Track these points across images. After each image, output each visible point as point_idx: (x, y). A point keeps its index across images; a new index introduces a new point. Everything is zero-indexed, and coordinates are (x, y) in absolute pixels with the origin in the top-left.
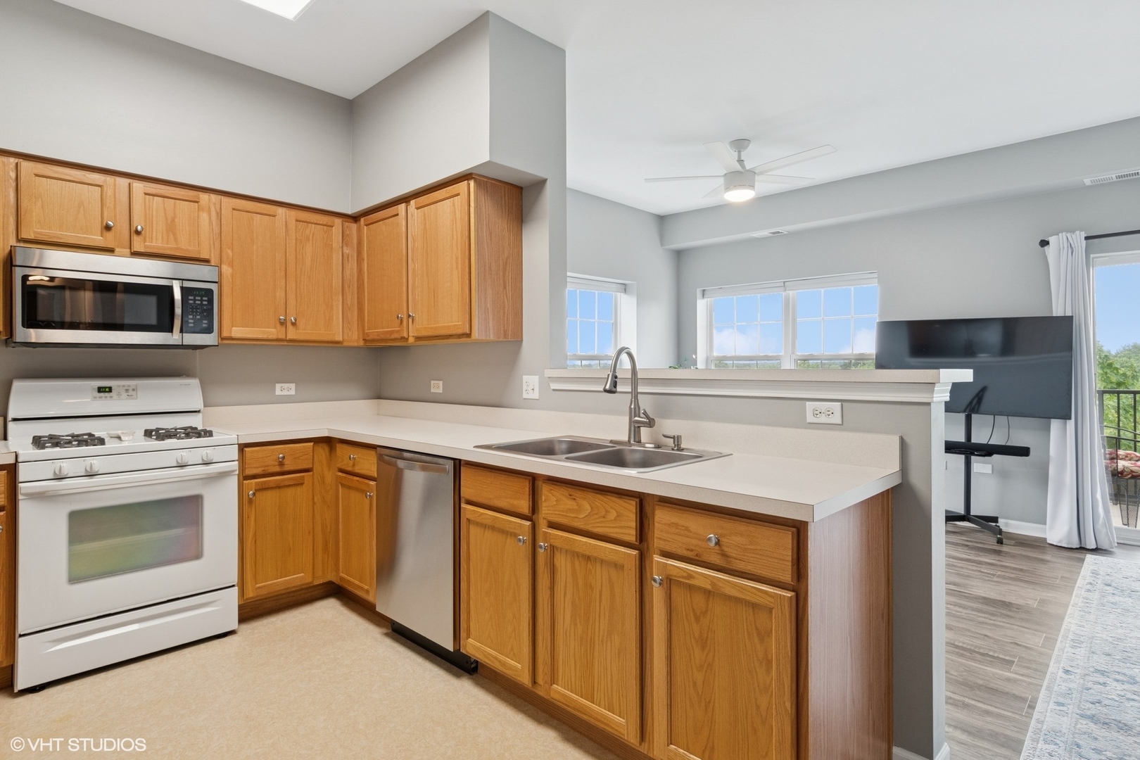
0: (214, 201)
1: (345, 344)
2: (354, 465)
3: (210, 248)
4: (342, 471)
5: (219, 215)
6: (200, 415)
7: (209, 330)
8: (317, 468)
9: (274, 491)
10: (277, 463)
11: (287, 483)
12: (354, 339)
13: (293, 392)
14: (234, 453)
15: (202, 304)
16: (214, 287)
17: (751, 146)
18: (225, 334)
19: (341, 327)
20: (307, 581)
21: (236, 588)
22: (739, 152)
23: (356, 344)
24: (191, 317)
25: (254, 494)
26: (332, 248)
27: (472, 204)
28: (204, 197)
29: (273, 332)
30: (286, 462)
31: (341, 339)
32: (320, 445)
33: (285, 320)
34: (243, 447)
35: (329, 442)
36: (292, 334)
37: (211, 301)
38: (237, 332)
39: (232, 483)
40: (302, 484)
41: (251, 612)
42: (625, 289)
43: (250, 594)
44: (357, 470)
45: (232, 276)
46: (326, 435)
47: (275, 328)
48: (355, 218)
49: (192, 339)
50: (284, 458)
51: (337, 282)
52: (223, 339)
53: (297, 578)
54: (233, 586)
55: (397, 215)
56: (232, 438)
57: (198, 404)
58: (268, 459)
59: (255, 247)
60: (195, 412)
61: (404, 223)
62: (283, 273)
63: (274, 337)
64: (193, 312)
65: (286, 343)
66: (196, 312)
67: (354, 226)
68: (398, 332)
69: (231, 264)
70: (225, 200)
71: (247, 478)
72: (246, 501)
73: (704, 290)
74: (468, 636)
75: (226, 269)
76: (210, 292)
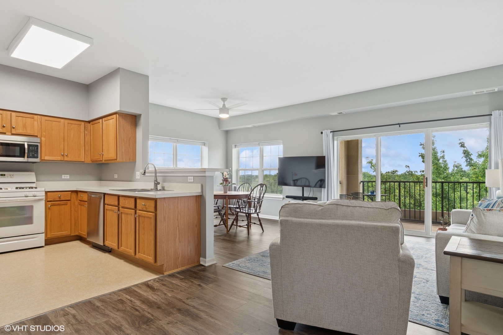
0: (39, 118)
1: (85, 162)
2: (82, 198)
3: (38, 132)
4: (80, 200)
5: (41, 122)
6: (35, 183)
7: (37, 157)
8: (72, 200)
9: (57, 206)
10: (58, 198)
11: (62, 204)
12: (88, 160)
13: (68, 178)
14: (44, 194)
15: (34, 150)
16: (39, 144)
17: (228, 100)
18: (43, 158)
19: (84, 157)
20: (68, 234)
21: (44, 234)
22: (224, 102)
23: (89, 162)
24: (31, 153)
25: (50, 206)
26: (81, 132)
27: (117, 122)
28: (36, 117)
29: (59, 158)
30: (61, 197)
31: (84, 161)
32: (74, 193)
33: (64, 154)
34: (46, 192)
35: (76, 192)
36: (66, 159)
37: (37, 148)
38: (47, 158)
39: (43, 203)
40: (67, 204)
41: (49, 242)
42: (204, 144)
43: (49, 236)
44: (83, 200)
45: (45, 140)
46: (75, 190)
47: (60, 157)
48: (89, 122)
49: (31, 160)
50: (60, 196)
51: (82, 142)
52: (42, 160)
53: (65, 233)
54: (43, 233)
55: (99, 122)
56: (43, 189)
57: (34, 180)
58: (56, 196)
59: (53, 132)
60: (34, 183)
61: (101, 125)
62: (63, 140)
63: (60, 160)
64: (31, 152)
65: (64, 162)
66: (33, 152)
67: (89, 125)
68: (100, 158)
69: (45, 137)
70: (43, 117)
71: (48, 201)
72: (48, 208)
73: (236, 145)
74: (106, 241)
75: (43, 139)
76: (37, 146)
